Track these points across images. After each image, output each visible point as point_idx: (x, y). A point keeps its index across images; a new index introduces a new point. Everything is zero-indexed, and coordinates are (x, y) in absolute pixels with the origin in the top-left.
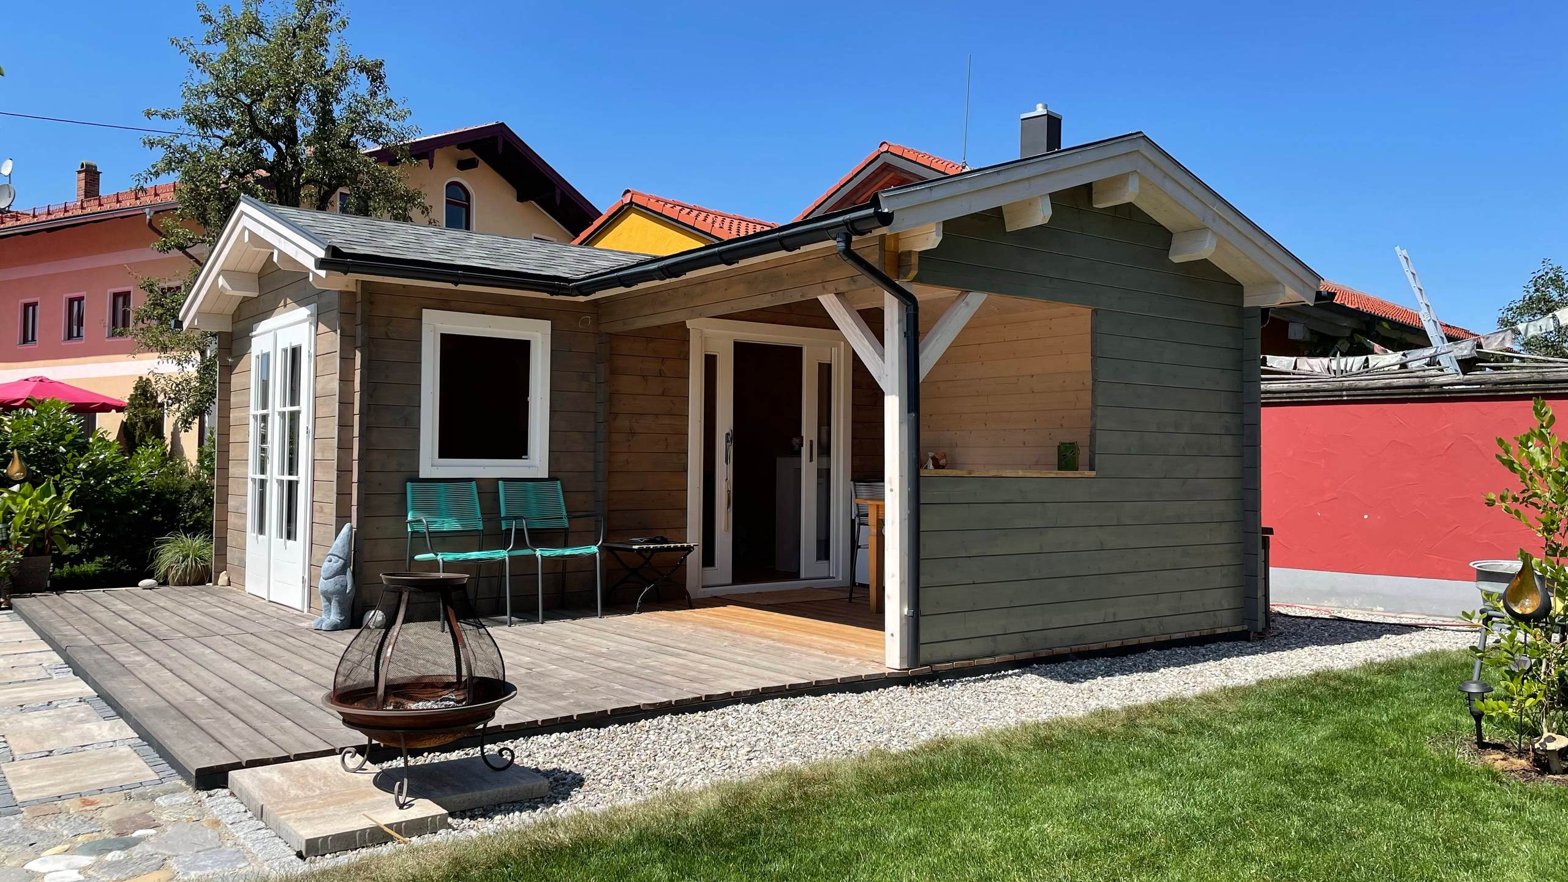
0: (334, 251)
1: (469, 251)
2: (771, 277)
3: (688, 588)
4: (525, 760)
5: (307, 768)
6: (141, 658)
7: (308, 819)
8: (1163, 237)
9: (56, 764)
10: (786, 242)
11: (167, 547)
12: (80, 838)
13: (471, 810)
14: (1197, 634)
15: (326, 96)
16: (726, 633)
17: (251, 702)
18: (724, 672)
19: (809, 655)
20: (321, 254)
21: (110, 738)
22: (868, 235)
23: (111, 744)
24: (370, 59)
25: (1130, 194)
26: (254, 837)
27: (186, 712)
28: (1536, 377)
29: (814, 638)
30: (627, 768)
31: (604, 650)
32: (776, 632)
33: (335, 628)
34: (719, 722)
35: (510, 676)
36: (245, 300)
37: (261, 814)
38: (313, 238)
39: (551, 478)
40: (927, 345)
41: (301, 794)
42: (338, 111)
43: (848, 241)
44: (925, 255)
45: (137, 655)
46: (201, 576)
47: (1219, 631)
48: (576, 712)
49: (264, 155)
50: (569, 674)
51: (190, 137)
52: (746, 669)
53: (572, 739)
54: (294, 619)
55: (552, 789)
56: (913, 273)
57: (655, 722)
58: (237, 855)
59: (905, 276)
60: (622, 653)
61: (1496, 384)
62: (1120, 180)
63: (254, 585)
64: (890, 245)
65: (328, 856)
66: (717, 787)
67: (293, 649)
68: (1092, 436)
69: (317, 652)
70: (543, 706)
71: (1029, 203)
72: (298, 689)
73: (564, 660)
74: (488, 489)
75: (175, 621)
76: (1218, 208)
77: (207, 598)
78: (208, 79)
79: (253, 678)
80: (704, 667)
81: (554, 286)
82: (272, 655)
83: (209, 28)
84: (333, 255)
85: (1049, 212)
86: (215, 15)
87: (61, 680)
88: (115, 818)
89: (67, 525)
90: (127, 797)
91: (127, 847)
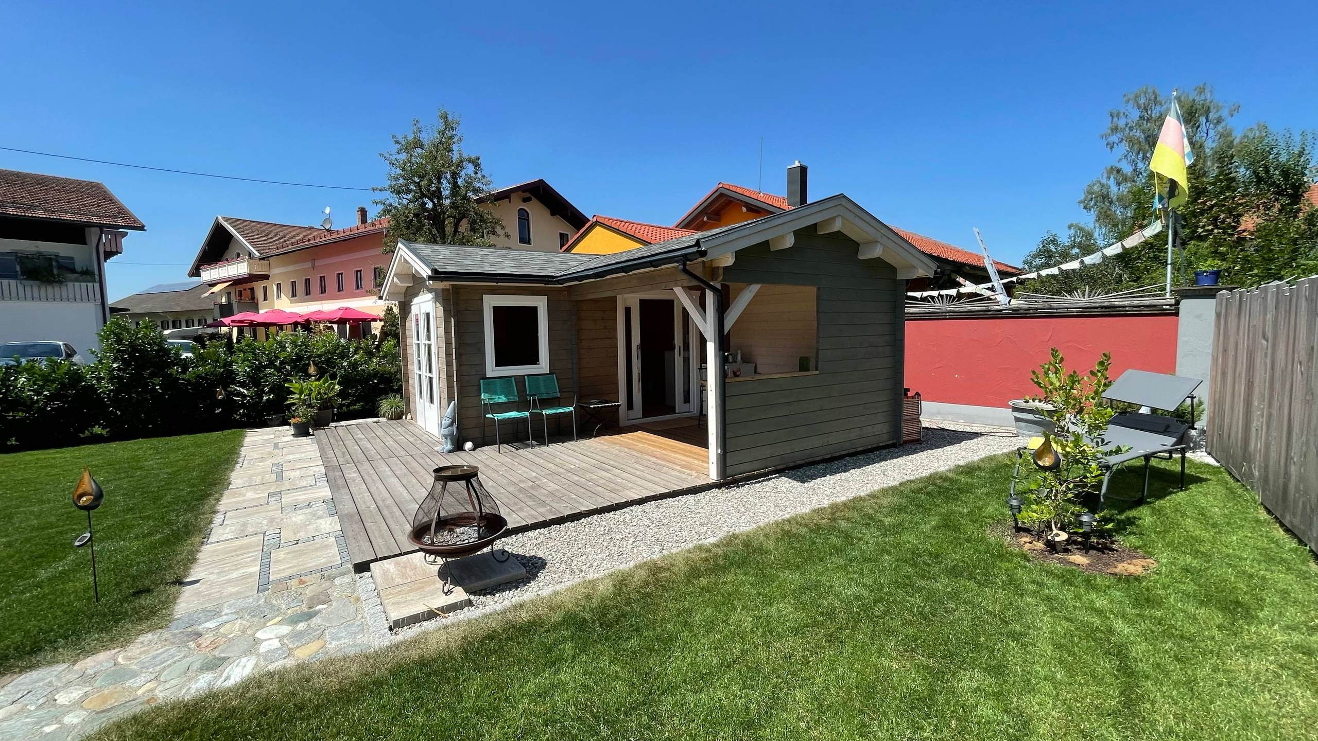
0: (435, 271)
2: (650, 276)
3: (619, 422)
4: (519, 549)
6: (356, 475)
7: (398, 603)
8: (855, 246)
9: (297, 551)
12: (289, 611)
13: (485, 589)
14: (870, 447)
15: (454, 175)
16: (635, 453)
17: (396, 509)
19: (678, 471)
20: (430, 273)
21: (329, 530)
23: (327, 535)
24: (473, 156)
25: (837, 226)
26: (372, 611)
28: (1047, 306)
29: (677, 456)
31: (573, 467)
32: (658, 452)
33: (450, 452)
34: (622, 519)
36: (408, 287)
37: (379, 595)
38: (427, 262)
39: (551, 373)
40: (727, 315)
41: (401, 581)
42: (460, 182)
43: (684, 265)
44: (725, 268)
45: (355, 473)
46: (398, 416)
47: (881, 445)
49: (427, 206)
51: (393, 200)
53: (546, 533)
54: (434, 444)
56: (721, 278)
57: (589, 520)
58: (360, 628)
60: (581, 469)
62: (832, 220)
63: (420, 421)
64: (706, 266)
65: (405, 628)
66: (613, 574)
68: (817, 354)
71: (783, 237)
73: (552, 476)
74: (520, 380)
75: (379, 445)
76: (884, 231)
77: (399, 429)
78: (399, 171)
79: (402, 489)
81: (546, 280)
82: (416, 472)
83: (398, 146)
84: (434, 273)
85: (793, 240)
86: (400, 140)
87: (319, 487)
88: (312, 594)
89: (337, 395)
90: (322, 577)
91: (309, 619)
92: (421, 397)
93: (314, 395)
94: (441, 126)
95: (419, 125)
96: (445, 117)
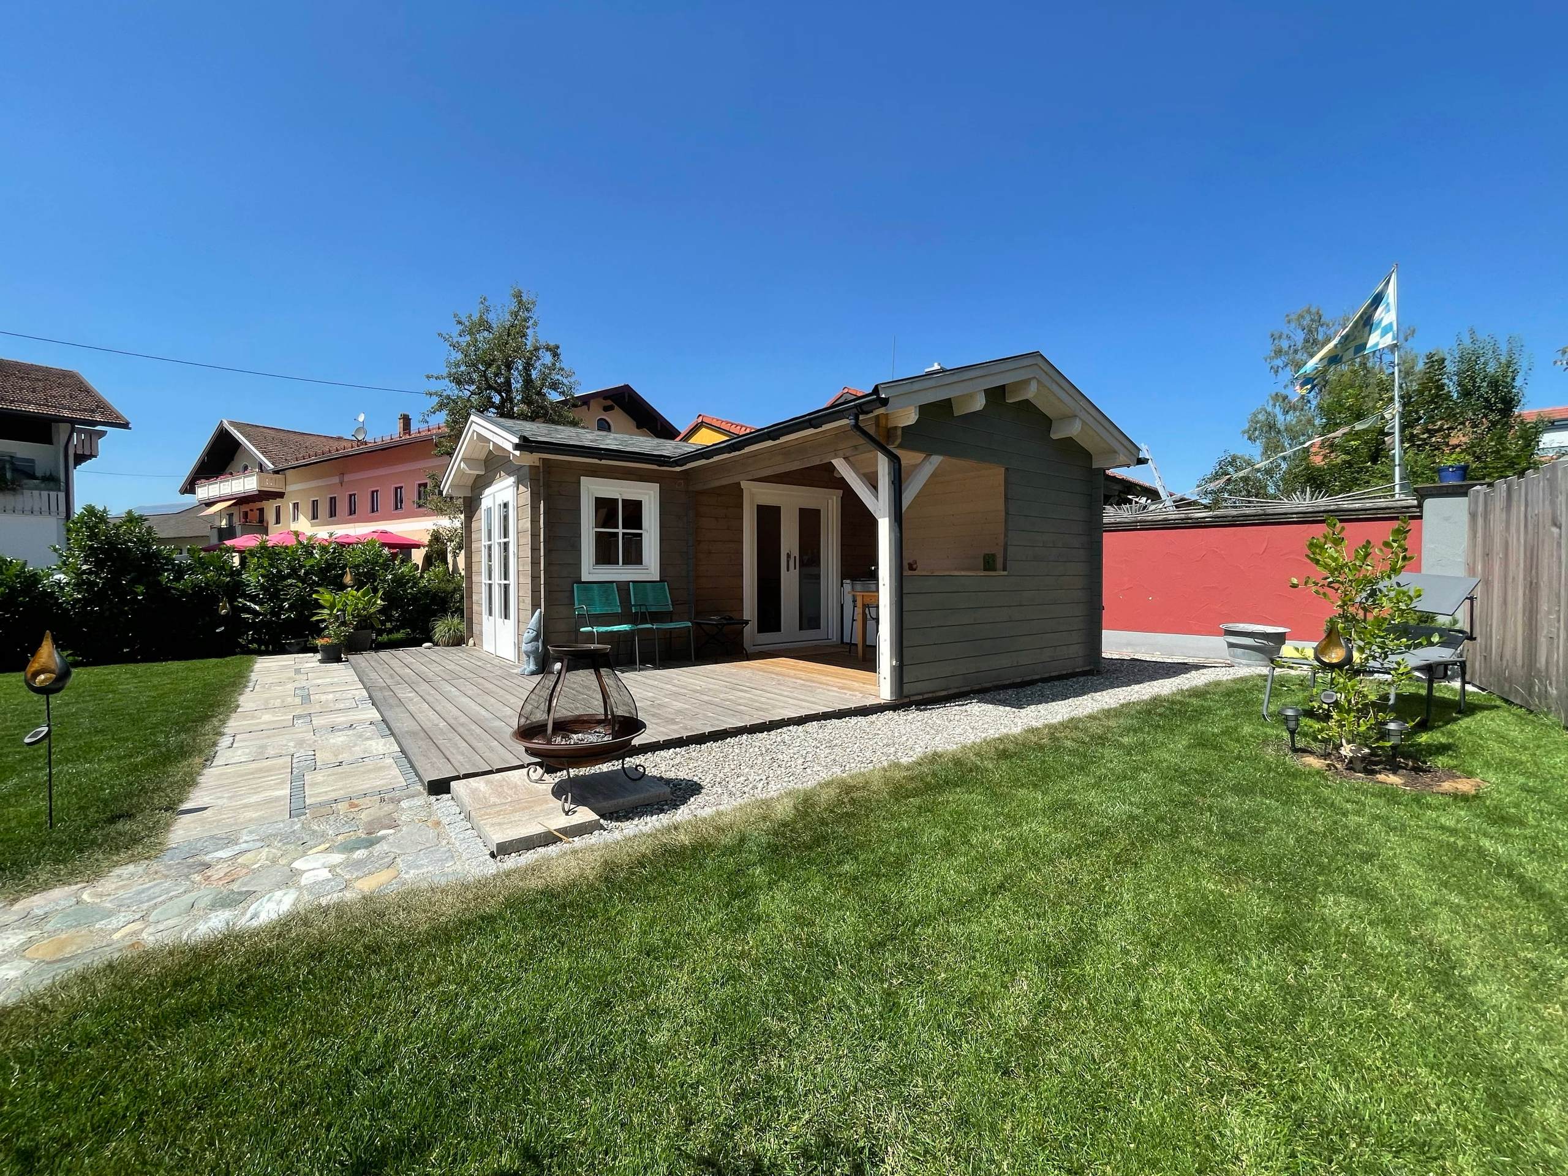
0: (524, 439)
1: (608, 441)
2: (800, 448)
3: (745, 646)
4: (653, 770)
5: (504, 779)
6: (412, 695)
7: (500, 825)
8: (1046, 422)
9: (342, 773)
10: (813, 422)
11: (439, 622)
12: (339, 838)
13: (617, 812)
14: (1065, 672)
15: (528, 367)
16: (773, 676)
17: (474, 727)
18: (777, 703)
19: (828, 690)
20: (516, 441)
21: (382, 752)
22: (871, 415)
23: (382, 756)
24: (552, 344)
25: (1031, 393)
26: (462, 836)
27: (430, 734)
28: (1261, 512)
29: (828, 678)
30: (721, 775)
31: (699, 688)
32: (803, 675)
33: (533, 673)
34: (779, 739)
35: (641, 716)
36: (478, 476)
37: (468, 818)
38: (513, 433)
39: (661, 581)
40: (906, 488)
41: (498, 801)
42: (534, 374)
43: (857, 418)
44: (906, 429)
45: (410, 692)
46: (458, 641)
47: (1077, 670)
48: (685, 734)
49: (493, 400)
50: (678, 705)
51: (452, 390)
52: (791, 701)
53: (683, 753)
54: (508, 667)
55: (672, 793)
56: (899, 441)
57: (737, 739)
58: (447, 855)
59: (893, 444)
60: (709, 689)
61: (1233, 517)
62: (1026, 382)
63: (488, 646)
64: (883, 422)
65: (513, 854)
66: (789, 794)
67: (506, 688)
68: (1005, 550)
69: (520, 689)
70: (662, 729)
71: (971, 396)
72: (505, 717)
73: (675, 695)
74: (623, 587)
75: (438, 669)
76: (1083, 403)
77: (461, 655)
78: (460, 356)
79: (478, 708)
80: (763, 700)
81: (661, 461)
82: (492, 692)
83: (461, 327)
84: (524, 441)
85: (984, 402)
86: (464, 319)
87: (363, 709)
88: (369, 819)
89: (380, 612)
90: (382, 800)
91: (371, 846)
92: (490, 614)
93: (349, 609)
94: (514, 307)
95: (487, 304)
96: (518, 296)
